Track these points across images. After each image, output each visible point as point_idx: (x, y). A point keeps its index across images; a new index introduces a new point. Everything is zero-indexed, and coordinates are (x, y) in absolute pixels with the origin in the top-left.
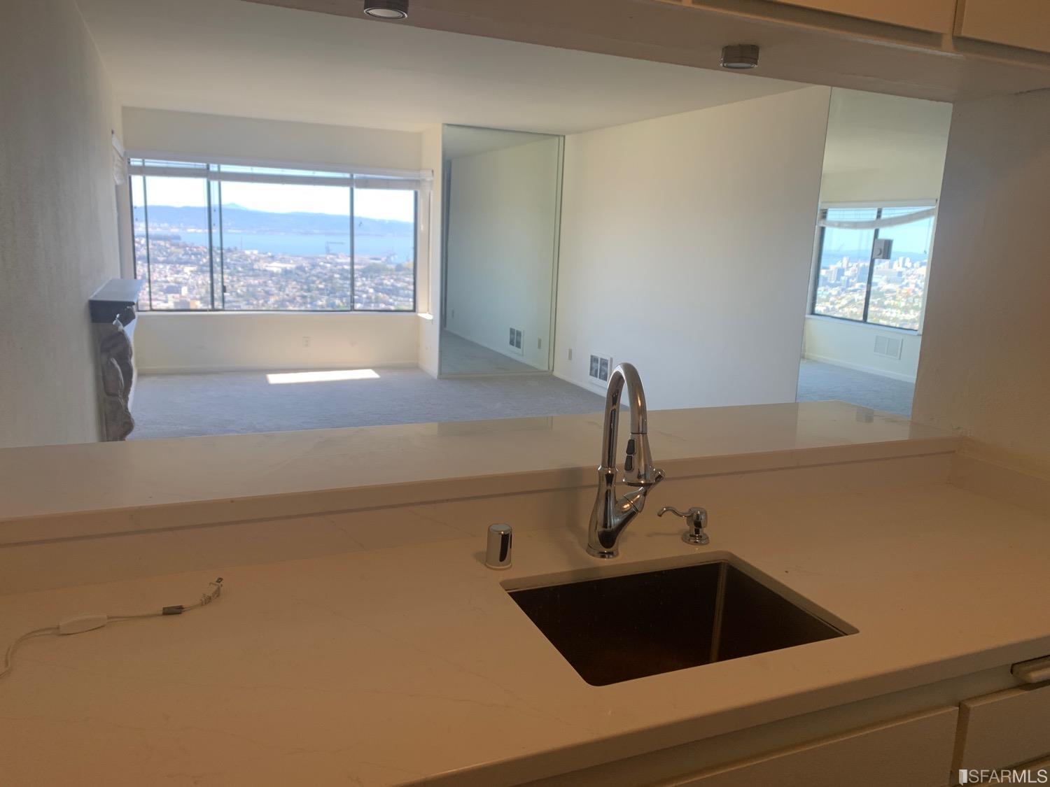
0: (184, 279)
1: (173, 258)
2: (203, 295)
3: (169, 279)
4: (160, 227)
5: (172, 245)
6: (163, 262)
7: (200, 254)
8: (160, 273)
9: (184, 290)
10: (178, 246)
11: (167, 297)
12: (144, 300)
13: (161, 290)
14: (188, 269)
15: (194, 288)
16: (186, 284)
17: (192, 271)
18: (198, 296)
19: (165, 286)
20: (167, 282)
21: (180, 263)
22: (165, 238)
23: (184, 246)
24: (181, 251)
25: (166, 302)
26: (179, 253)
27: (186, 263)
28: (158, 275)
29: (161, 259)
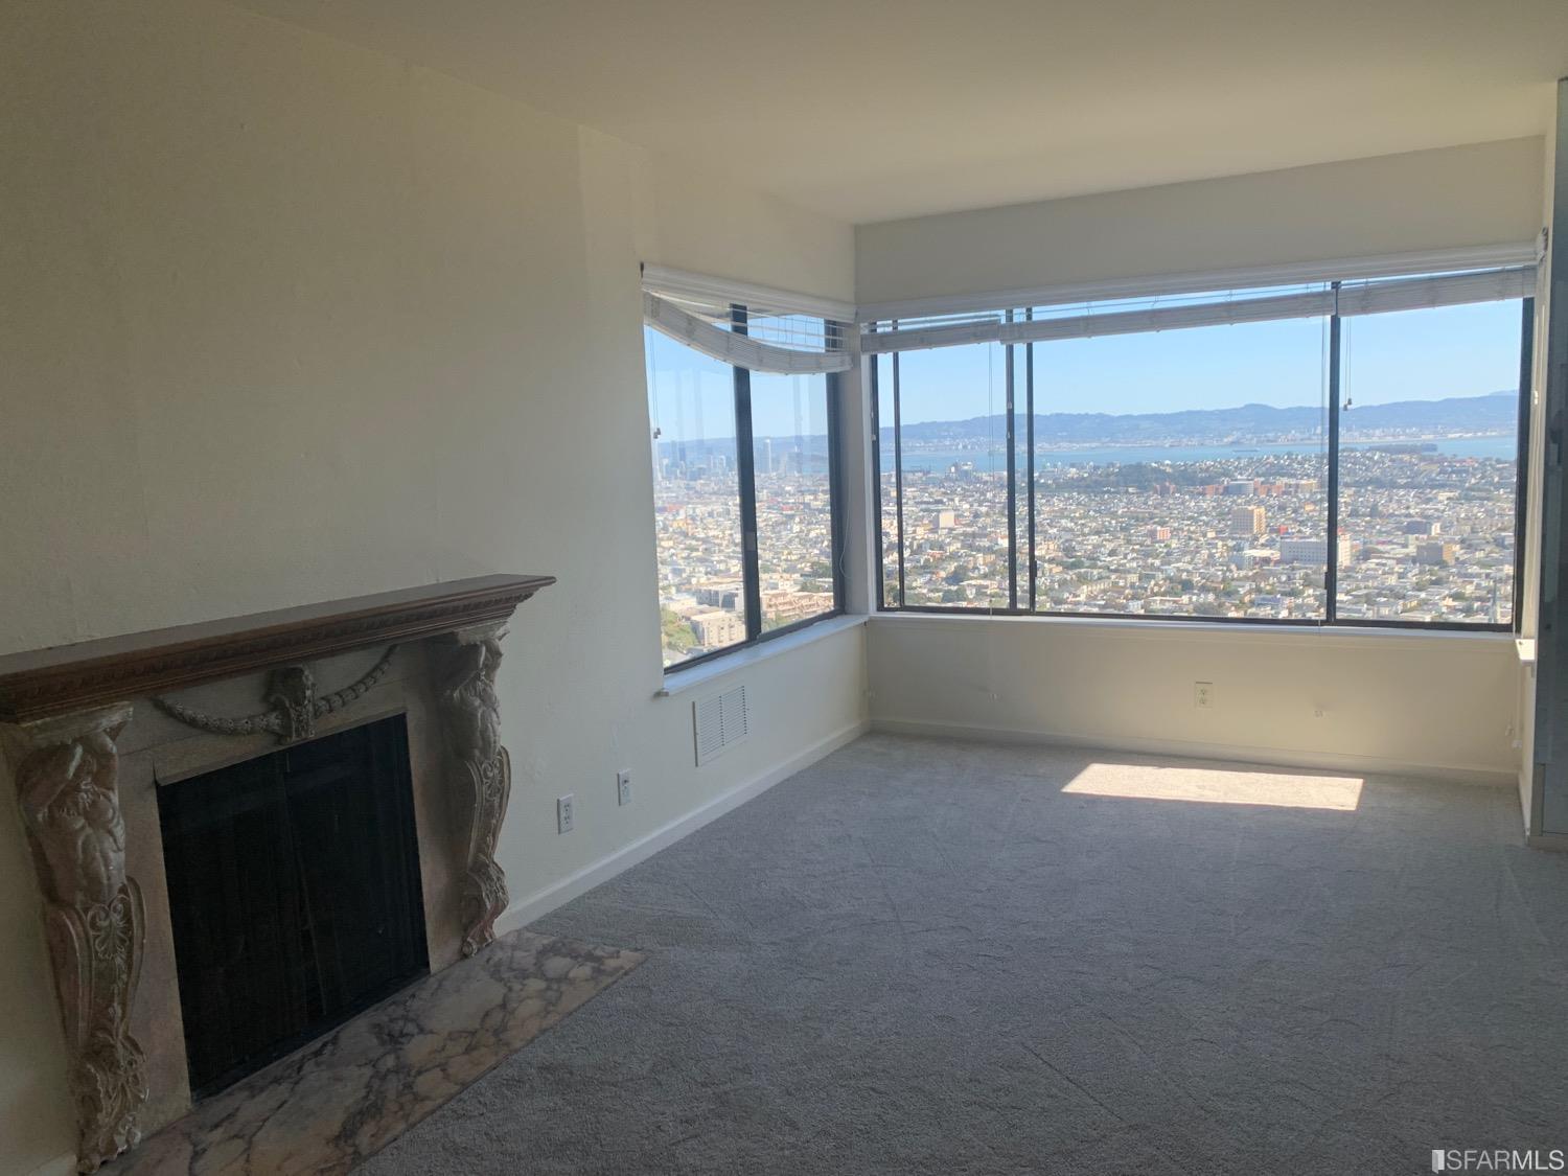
0: (1437, 510)
1: (1422, 479)
2: (1465, 536)
3: (1412, 511)
4: (1406, 435)
5: (1423, 459)
6: (1404, 487)
7: (1467, 472)
8: (1399, 501)
9: (1436, 529)
10: (1431, 461)
11: (1407, 539)
12: (1371, 543)
13: (1398, 529)
14: (1443, 496)
15: (1451, 523)
16: (1439, 518)
17: (1449, 499)
18: (1457, 538)
19: (1406, 521)
20: (1408, 515)
21: (1432, 487)
22: (1412, 450)
23: (1441, 461)
24: (1436, 468)
25: (1405, 546)
26: (1432, 471)
27: (1442, 486)
28: (1395, 506)
29: (1402, 481)
